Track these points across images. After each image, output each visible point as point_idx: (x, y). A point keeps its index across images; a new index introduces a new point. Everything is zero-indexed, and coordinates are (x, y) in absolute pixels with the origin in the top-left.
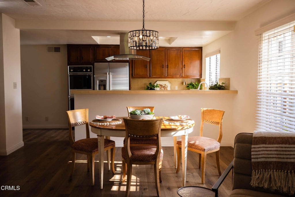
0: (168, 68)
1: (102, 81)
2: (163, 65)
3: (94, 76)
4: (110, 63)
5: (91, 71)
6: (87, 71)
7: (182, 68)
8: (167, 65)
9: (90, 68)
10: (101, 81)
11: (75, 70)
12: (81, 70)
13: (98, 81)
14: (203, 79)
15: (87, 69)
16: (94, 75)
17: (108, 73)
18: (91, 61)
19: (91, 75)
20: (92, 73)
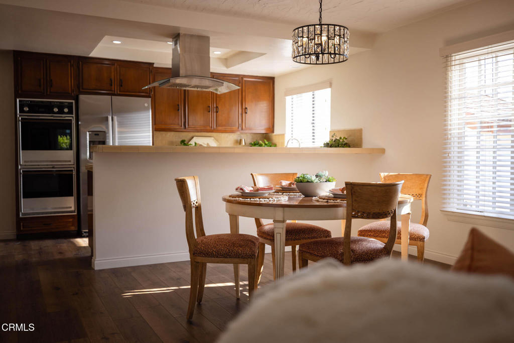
0: (217, 112)
1: (98, 135)
2: (209, 107)
3: (80, 123)
4: (113, 97)
5: (70, 112)
6: (61, 112)
7: (242, 114)
8: (217, 107)
9: (70, 106)
10: (95, 135)
11: (34, 108)
12: (48, 108)
13: (88, 133)
14: (279, 135)
15: (61, 107)
16: (77, 120)
17: (110, 118)
18: (70, 92)
19: (71, 120)
20: (74, 116)
